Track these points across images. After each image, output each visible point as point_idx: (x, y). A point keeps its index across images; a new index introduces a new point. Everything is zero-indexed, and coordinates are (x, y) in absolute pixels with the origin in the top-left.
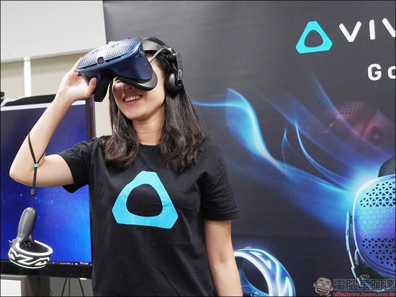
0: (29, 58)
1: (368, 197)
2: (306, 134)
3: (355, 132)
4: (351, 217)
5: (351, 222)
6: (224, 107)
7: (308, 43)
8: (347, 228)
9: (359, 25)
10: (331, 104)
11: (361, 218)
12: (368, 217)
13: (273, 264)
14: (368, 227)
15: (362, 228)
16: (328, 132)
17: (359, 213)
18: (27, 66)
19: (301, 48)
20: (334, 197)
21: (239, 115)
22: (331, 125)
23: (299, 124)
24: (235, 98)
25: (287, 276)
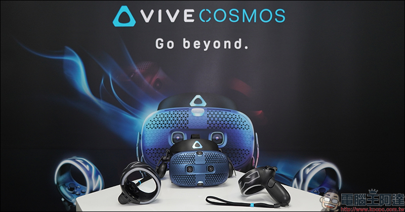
1: (151, 123)
2: (116, 81)
3: (146, 81)
4: (140, 135)
5: (140, 138)
6: (62, 60)
7: (120, 21)
8: (138, 142)
9: (152, 11)
10: (133, 63)
11: (146, 136)
12: (150, 136)
14: (150, 142)
15: (146, 142)
16: (130, 80)
17: (145, 133)
19: (116, 23)
20: (132, 123)
21: (73, 66)
22: (132, 76)
23: (112, 75)
24: (71, 54)
25: (99, 174)
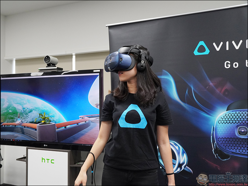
0: (75, 54)
1: (221, 119)
2: (196, 91)
3: (218, 91)
4: (214, 128)
5: (213, 130)
6: (161, 78)
7: (199, 51)
8: (212, 133)
9: (222, 43)
10: (208, 78)
11: (218, 128)
12: (221, 128)
13: (179, 148)
14: (221, 133)
15: (218, 133)
16: (206, 90)
17: (217, 126)
18: (74, 57)
19: (196, 53)
20: (207, 119)
21: (168, 82)
22: (207, 87)
23: (193, 87)
24: (166, 75)
25: (185, 153)
